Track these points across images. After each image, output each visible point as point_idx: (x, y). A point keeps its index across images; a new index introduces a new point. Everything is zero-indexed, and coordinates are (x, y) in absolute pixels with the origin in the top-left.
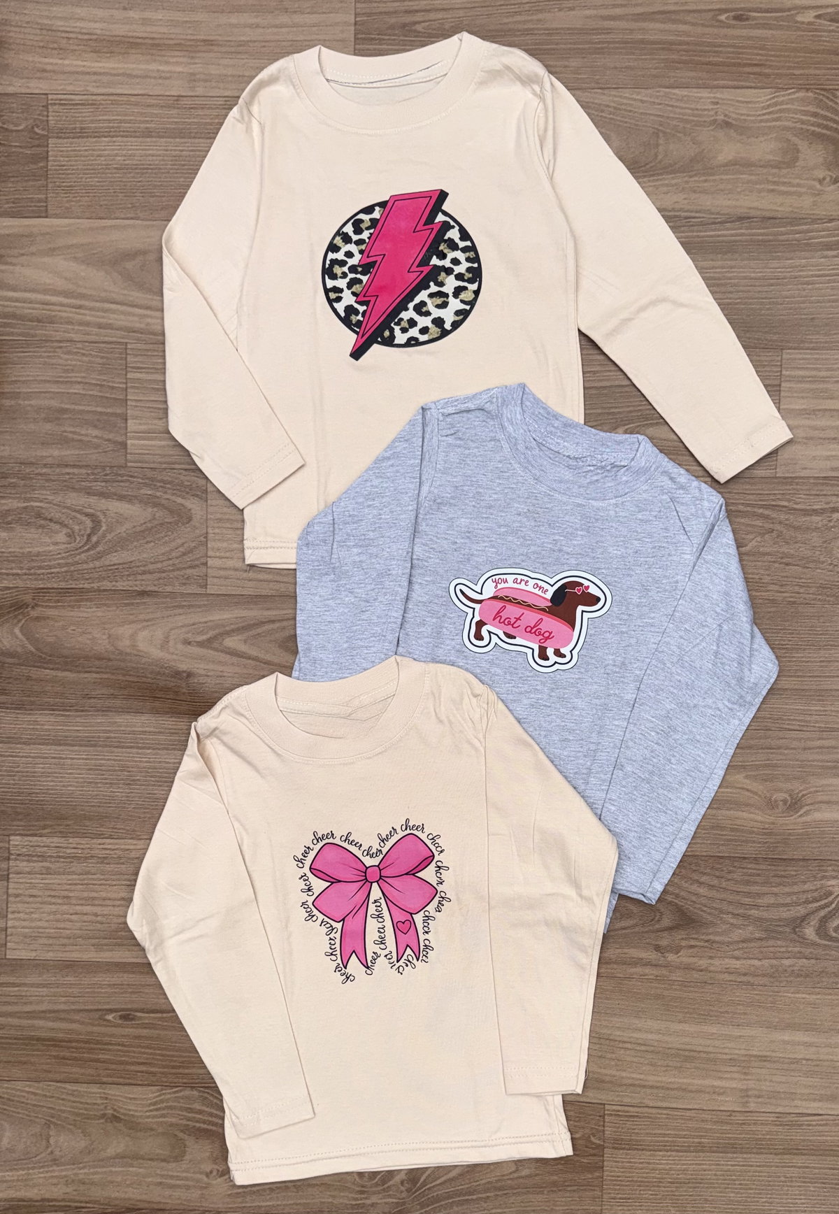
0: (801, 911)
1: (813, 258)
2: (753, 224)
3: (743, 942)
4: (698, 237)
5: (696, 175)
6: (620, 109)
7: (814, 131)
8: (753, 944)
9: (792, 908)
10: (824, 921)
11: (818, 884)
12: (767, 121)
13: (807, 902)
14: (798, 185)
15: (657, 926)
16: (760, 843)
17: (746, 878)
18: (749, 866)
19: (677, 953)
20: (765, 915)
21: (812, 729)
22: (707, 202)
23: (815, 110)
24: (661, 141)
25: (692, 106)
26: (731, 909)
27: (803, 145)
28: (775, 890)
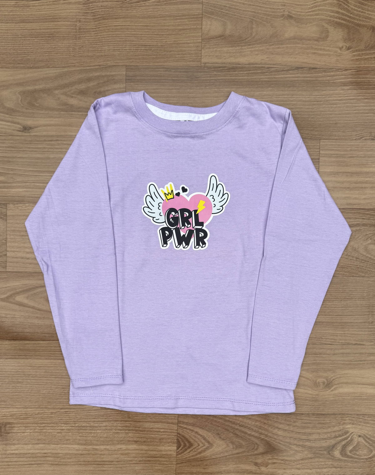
0: (333, 442)
1: (336, 90)
2: (304, 71)
3: (302, 460)
4: (275, 78)
5: (273, 45)
6: (232, 8)
7: (336, 21)
8: (307, 461)
9: (328, 441)
10: (344, 447)
11: (341, 427)
12: (311, 15)
13: (336, 437)
14: (328, 50)
15: (256, 452)
16: (310, 405)
17: (304, 425)
18: (305, 418)
19: (266, 467)
20: (313, 445)
21: (337, 343)
22: (279, 59)
23: (338, 10)
24: (254, 26)
25: (271, 7)
26: (295, 442)
27: (331, 29)
28: (319, 431)
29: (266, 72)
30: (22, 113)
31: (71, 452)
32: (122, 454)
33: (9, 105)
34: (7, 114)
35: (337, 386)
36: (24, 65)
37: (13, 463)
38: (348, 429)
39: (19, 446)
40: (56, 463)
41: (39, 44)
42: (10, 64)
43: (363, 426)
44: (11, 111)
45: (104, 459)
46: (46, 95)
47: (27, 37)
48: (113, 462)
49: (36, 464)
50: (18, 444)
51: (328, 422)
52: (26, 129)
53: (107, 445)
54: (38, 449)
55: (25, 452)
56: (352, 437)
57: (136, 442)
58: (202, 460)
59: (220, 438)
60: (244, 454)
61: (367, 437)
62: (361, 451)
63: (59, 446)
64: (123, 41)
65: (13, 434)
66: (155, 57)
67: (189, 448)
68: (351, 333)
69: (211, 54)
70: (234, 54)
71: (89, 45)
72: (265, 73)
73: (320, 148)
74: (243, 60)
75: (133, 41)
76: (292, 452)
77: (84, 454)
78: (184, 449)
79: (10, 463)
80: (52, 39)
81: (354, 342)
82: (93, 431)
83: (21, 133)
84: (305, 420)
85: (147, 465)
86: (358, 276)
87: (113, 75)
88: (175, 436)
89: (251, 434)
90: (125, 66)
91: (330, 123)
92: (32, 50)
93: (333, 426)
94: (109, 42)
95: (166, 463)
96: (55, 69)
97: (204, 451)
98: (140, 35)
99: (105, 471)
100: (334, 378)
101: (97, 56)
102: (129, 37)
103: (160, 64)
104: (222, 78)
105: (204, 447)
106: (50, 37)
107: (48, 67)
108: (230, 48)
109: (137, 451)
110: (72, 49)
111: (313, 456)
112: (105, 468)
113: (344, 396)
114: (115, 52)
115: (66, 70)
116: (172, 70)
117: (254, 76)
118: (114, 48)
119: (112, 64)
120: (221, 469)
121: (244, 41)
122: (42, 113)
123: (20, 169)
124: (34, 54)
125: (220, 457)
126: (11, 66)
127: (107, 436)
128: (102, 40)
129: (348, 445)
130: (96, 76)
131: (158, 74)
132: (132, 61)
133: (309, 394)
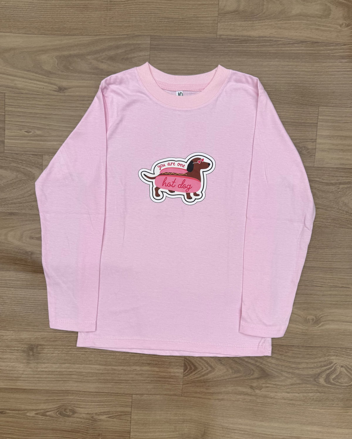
29: (274, 45)
30: (58, 75)
31: (92, 371)
32: (137, 374)
33: (47, 67)
34: (45, 76)
35: (325, 322)
36: (61, 33)
37: (42, 379)
38: (332, 360)
39: (48, 364)
40: (80, 380)
41: (75, 14)
42: (48, 31)
43: (345, 358)
44: (48, 74)
45: (121, 378)
46: (79, 60)
47: (64, 7)
48: (128, 380)
49: (62, 381)
50: (48, 363)
51: (315, 353)
52: (61, 89)
53: (124, 366)
54: (65, 368)
55: (53, 370)
56: (335, 367)
57: (149, 364)
58: (205, 381)
59: (222, 363)
60: (242, 378)
61: (348, 368)
62: (343, 379)
63: (82, 365)
64: (149, 13)
65: (44, 354)
66: (176, 28)
67: (194, 370)
68: (338, 277)
69: (225, 27)
70: (246, 28)
71: (118, 16)
72: (272, 45)
73: (318, 114)
74: (254, 33)
75: (158, 14)
76: (283, 378)
77: (104, 374)
78: (190, 372)
79: (40, 379)
80: (86, 10)
81: (341, 285)
82: (113, 354)
83: (56, 93)
84: (296, 351)
85: (157, 384)
86: (347, 227)
87: (140, 43)
88: (183, 360)
89: (248, 361)
90: (150, 36)
91: (329, 92)
92: (68, 19)
93: (320, 357)
94: (136, 14)
95: (173, 383)
96: (88, 36)
97: (207, 374)
98: (164, 8)
99: (122, 388)
100: (322, 316)
101: (125, 26)
102: (154, 9)
103: (180, 35)
104: (235, 49)
105: (207, 371)
106: (84, 8)
107: (82, 35)
108: (243, 23)
109: (150, 372)
110: (103, 19)
111: (301, 382)
112: (122, 385)
113: (330, 331)
114: (142, 23)
115: (97, 38)
116: (191, 41)
117: (263, 48)
118: (140, 19)
119: (138, 34)
120: (221, 390)
121: (256, 16)
122: (76, 76)
123: (55, 124)
124: (69, 23)
125: (220, 380)
126: (49, 33)
127: (124, 358)
128: (130, 12)
129: (332, 373)
130: (124, 44)
131: (179, 44)
132: (156, 32)
133: (299, 329)
